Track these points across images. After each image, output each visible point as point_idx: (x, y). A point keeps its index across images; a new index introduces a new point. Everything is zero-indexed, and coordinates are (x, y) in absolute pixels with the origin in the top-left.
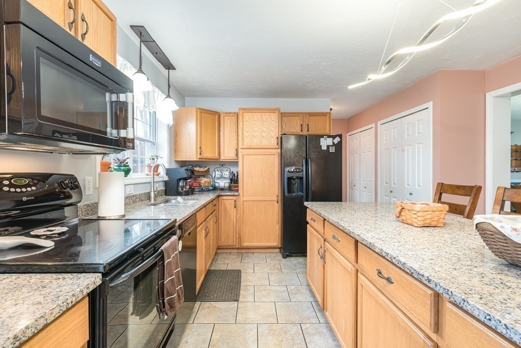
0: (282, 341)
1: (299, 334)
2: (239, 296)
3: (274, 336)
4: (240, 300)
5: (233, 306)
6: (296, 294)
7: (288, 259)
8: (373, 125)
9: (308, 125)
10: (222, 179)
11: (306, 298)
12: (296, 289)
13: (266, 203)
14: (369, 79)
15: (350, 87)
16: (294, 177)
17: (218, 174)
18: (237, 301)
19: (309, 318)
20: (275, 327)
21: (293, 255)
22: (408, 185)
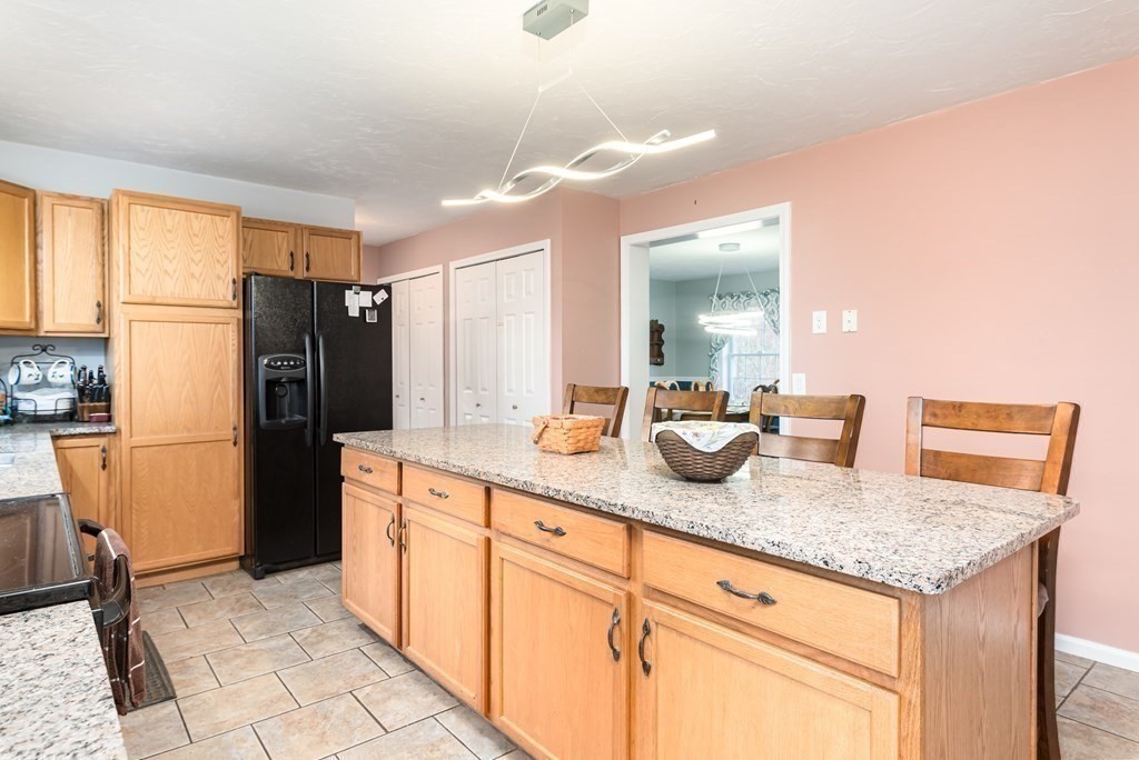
0: (324, 733)
1: (356, 709)
2: (172, 687)
3: (301, 731)
4: (178, 693)
5: (165, 711)
6: (318, 642)
7: (269, 580)
8: (439, 268)
9: (307, 256)
10: (46, 390)
11: (344, 643)
12: (315, 634)
13: (202, 447)
14: (483, 198)
15: (447, 203)
16: (283, 380)
17: (29, 373)
18: (172, 697)
19: (364, 677)
20: (296, 716)
21: (281, 567)
22: (510, 390)
